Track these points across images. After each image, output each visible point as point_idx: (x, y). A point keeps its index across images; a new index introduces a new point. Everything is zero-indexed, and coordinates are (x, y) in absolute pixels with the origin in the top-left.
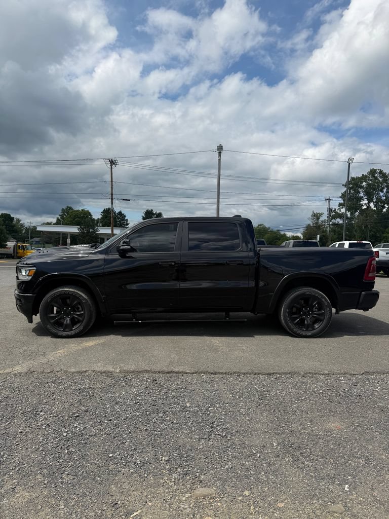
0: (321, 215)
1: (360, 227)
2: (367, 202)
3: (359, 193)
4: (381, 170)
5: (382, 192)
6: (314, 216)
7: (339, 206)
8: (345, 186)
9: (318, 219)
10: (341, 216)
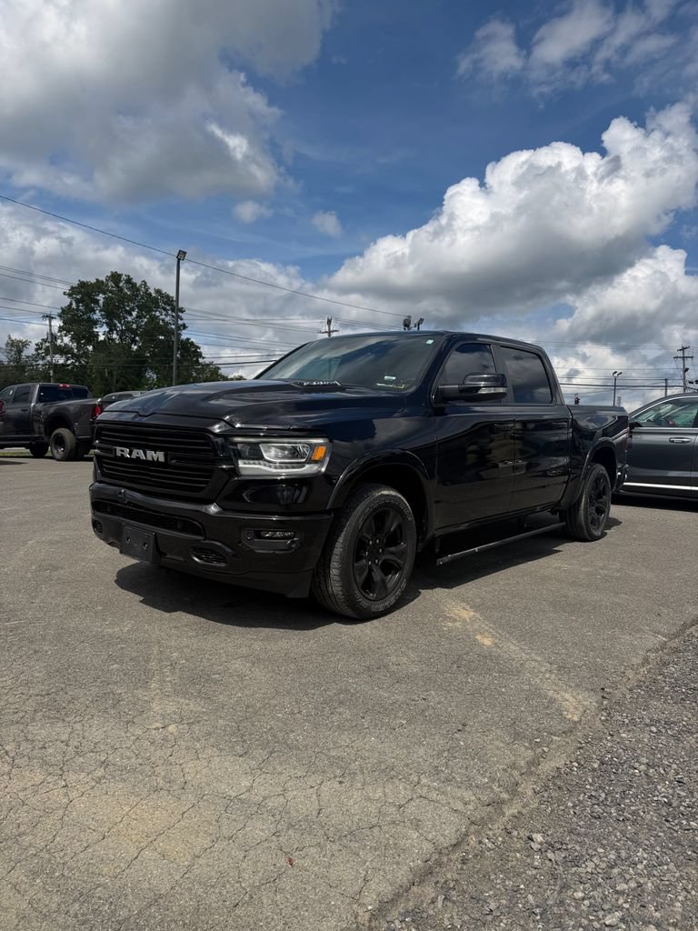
0: (25, 344)
1: (101, 373)
2: (108, 330)
3: (94, 311)
4: (129, 276)
5: (131, 315)
6: (12, 345)
7: (60, 331)
8: (70, 295)
9: (20, 352)
10: (63, 351)
